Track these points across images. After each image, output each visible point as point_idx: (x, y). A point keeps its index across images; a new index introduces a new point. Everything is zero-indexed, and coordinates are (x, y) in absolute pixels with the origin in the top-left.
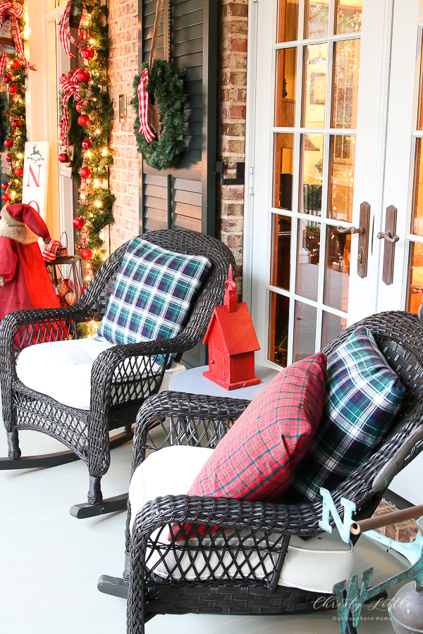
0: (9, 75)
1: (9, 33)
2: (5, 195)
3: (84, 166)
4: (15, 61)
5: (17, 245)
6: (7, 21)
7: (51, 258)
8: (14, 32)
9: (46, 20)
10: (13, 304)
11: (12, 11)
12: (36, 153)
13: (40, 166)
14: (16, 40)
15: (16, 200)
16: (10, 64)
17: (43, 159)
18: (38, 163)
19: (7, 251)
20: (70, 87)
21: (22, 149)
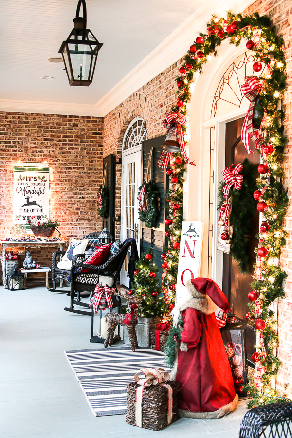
0: (172, 169)
1: (175, 137)
2: (165, 263)
3: (260, 246)
4: (178, 158)
5: (201, 315)
6: (174, 128)
7: (222, 325)
8: (179, 136)
9: (203, 127)
10: (195, 368)
11: (178, 120)
12: (191, 230)
13: (195, 241)
14: (180, 142)
15: (173, 267)
16: (173, 160)
17: (198, 236)
18: (193, 238)
19: (194, 321)
20: (232, 178)
21: (179, 227)
